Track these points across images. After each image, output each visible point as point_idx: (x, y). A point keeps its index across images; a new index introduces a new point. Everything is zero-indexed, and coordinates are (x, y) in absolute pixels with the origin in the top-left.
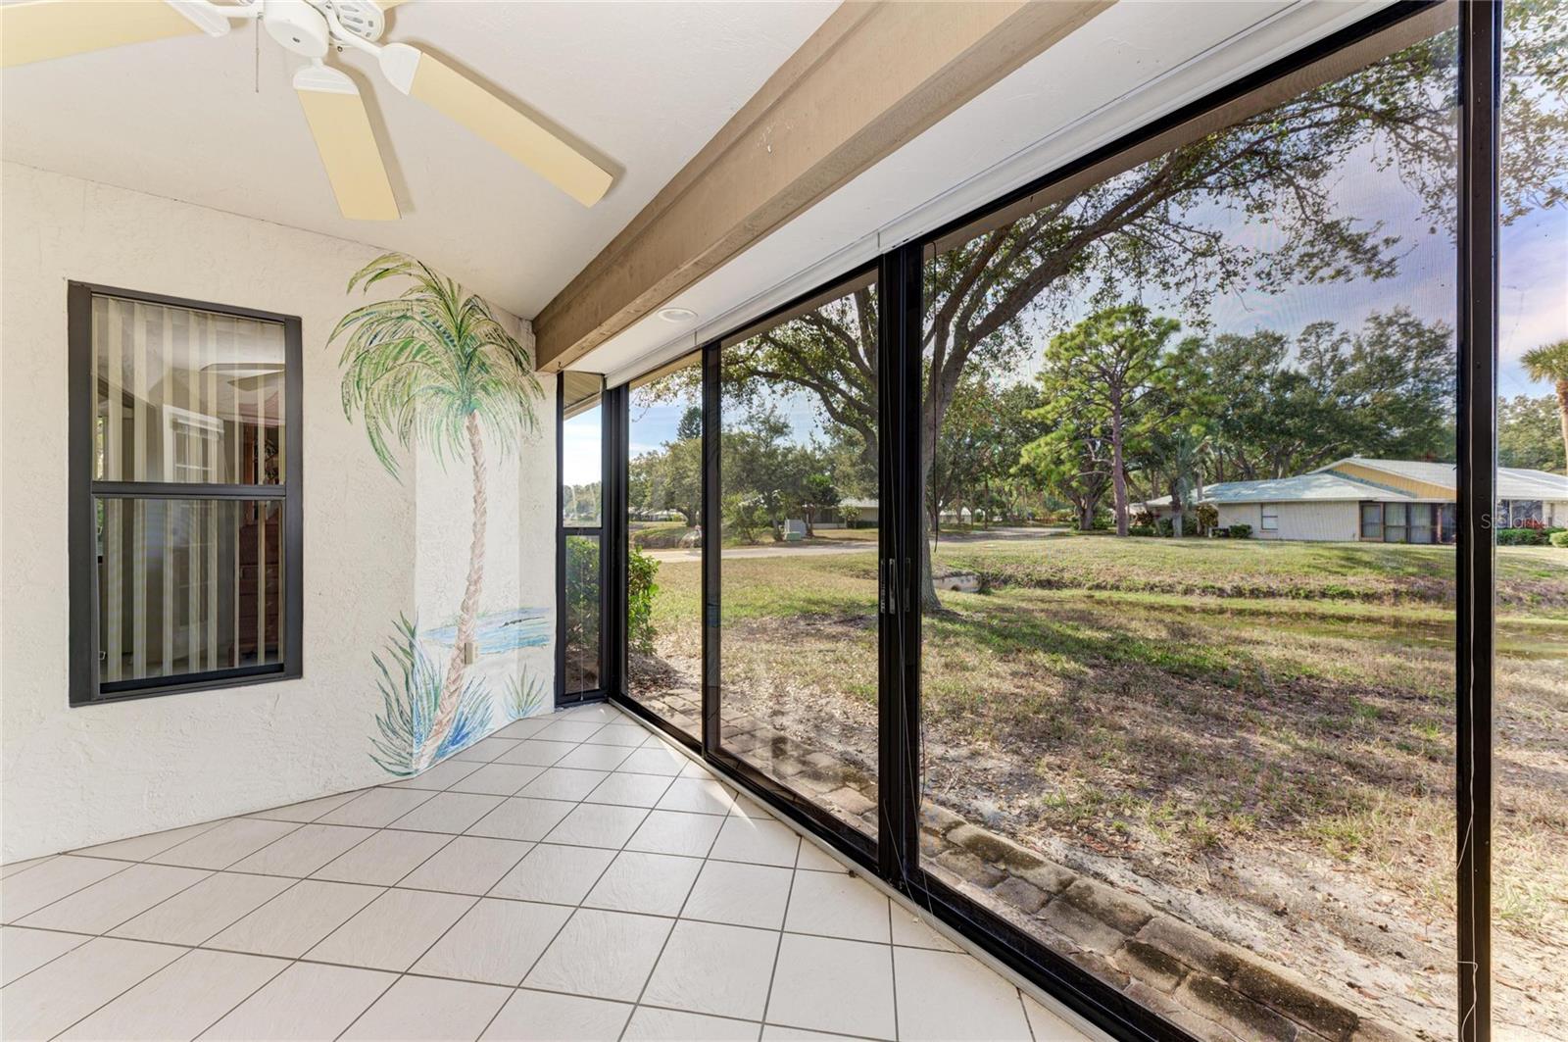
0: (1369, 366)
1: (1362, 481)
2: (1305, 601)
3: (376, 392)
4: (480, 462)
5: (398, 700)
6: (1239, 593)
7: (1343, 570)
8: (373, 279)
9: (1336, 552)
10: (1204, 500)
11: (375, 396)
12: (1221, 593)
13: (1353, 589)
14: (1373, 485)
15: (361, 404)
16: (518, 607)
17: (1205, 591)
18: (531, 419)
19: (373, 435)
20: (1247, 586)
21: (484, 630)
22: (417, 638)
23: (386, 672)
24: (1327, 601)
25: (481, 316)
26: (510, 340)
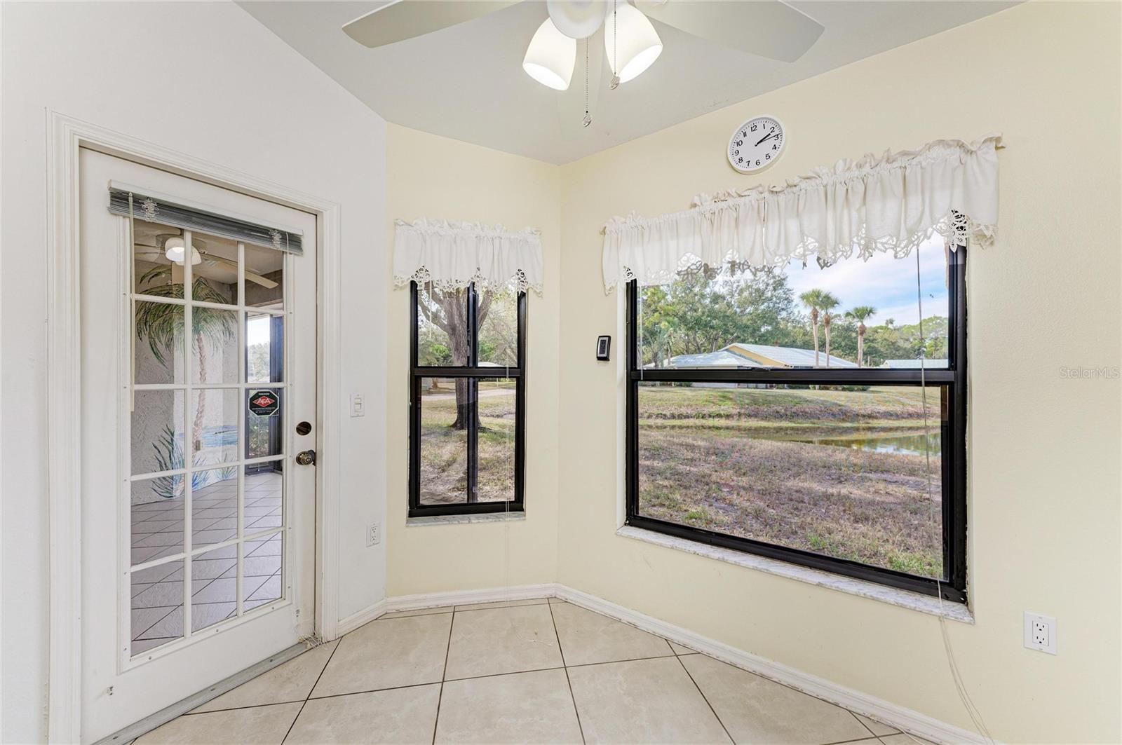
0: (751, 293)
1: (740, 356)
2: (702, 420)
3: (154, 327)
4: (203, 355)
5: (165, 464)
6: (673, 417)
7: (720, 403)
8: (153, 277)
9: (719, 394)
10: (672, 365)
11: (154, 329)
12: (665, 417)
13: (722, 413)
14: (745, 357)
15: (147, 332)
16: (222, 425)
17: (658, 416)
18: (229, 332)
19: (153, 347)
20: (676, 413)
21: (205, 435)
22: (175, 436)
23: (159, 452)
24: (711, 419)
25: (204, 286)
26: (218, 295)
